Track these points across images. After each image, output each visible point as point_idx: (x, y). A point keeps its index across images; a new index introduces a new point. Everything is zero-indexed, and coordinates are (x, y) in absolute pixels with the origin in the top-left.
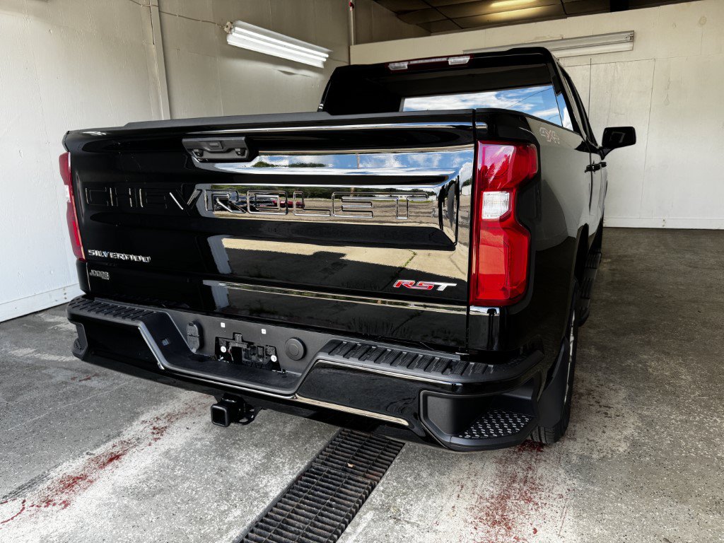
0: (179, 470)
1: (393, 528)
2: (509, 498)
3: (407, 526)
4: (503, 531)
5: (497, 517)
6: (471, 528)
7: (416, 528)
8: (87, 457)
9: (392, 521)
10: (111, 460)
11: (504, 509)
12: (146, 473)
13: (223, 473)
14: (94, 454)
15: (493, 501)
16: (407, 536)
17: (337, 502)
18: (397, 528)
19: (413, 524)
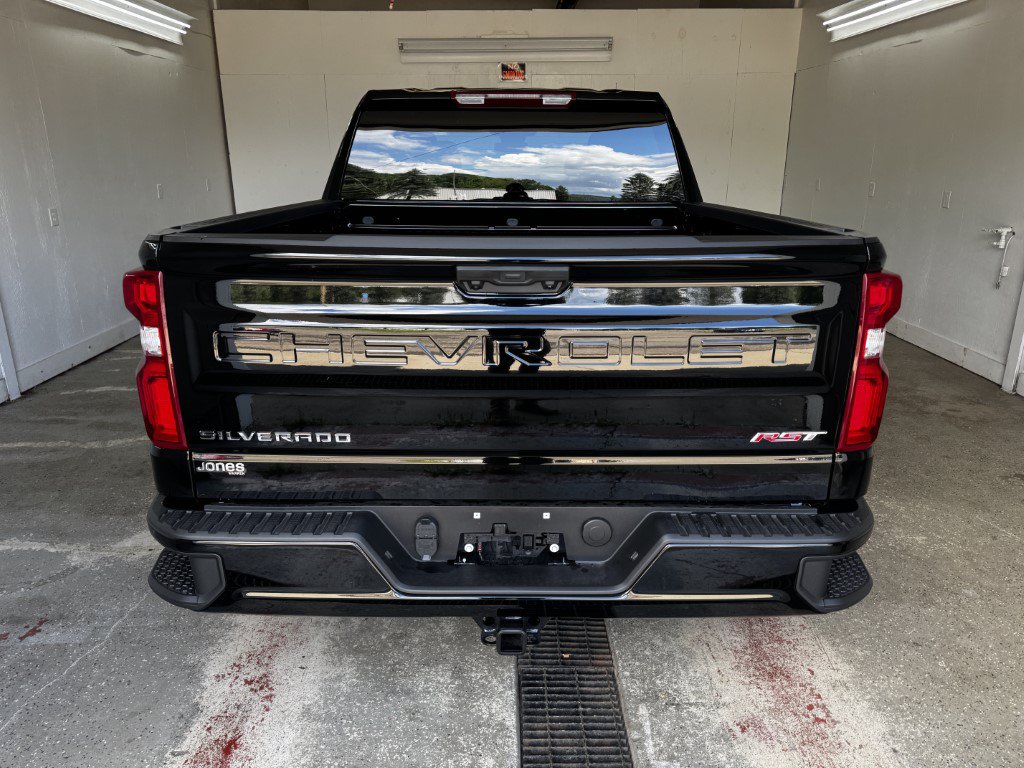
0: (352, 732)
1: (680, 716)
2: (760, 643)
3: (693, 709)
4: (785, 683)
5: (768, 668)
6: (754, 689)
7: (702, 708)
8: (180, 760)
9: (672, 708)
10: (227, 751)
11: (767, 658)
12: (304, 753)
13: (419, 716)
14: (187, 752)
15: (749, 651)
16: (701, 720)
17: (592, 707)
18: (684, 714)
19: (696, 704)
